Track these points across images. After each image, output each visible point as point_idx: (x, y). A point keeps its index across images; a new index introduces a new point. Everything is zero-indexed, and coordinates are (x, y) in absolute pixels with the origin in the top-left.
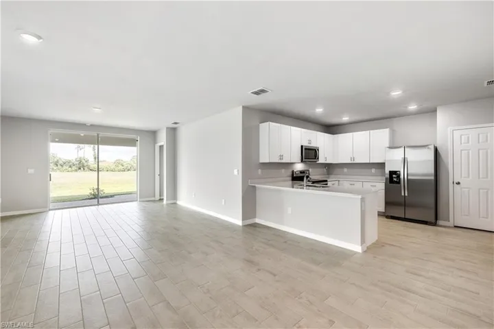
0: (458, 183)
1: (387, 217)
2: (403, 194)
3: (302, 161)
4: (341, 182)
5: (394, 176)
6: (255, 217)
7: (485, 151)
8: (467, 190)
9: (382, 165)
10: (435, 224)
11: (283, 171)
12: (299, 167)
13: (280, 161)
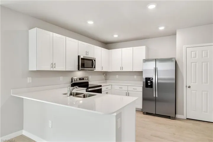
0: (189, 87)
1: (144, 113)
2: (154, 96)
3: (79, 69)
4: (113, 86)
5: (149, 82)
6: (22, 128)
7: (206, 63)
8: (195, 92)
9: (141, 73)
10: (174, 118)
11: (61, 78)
12: (79, 75)
13: (52, 69)
